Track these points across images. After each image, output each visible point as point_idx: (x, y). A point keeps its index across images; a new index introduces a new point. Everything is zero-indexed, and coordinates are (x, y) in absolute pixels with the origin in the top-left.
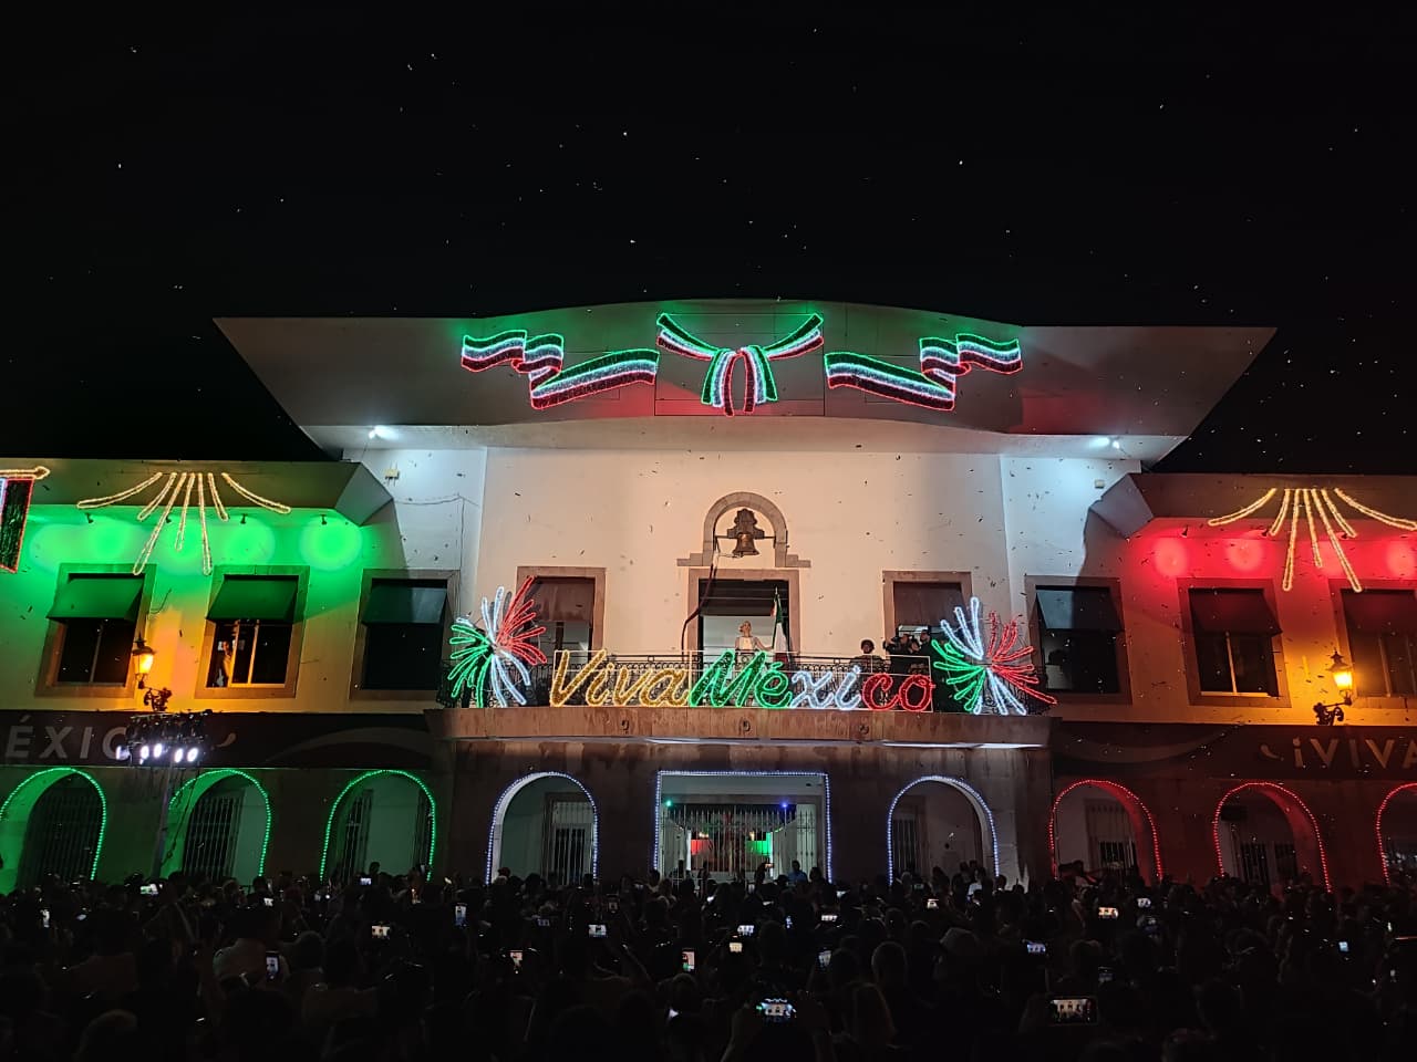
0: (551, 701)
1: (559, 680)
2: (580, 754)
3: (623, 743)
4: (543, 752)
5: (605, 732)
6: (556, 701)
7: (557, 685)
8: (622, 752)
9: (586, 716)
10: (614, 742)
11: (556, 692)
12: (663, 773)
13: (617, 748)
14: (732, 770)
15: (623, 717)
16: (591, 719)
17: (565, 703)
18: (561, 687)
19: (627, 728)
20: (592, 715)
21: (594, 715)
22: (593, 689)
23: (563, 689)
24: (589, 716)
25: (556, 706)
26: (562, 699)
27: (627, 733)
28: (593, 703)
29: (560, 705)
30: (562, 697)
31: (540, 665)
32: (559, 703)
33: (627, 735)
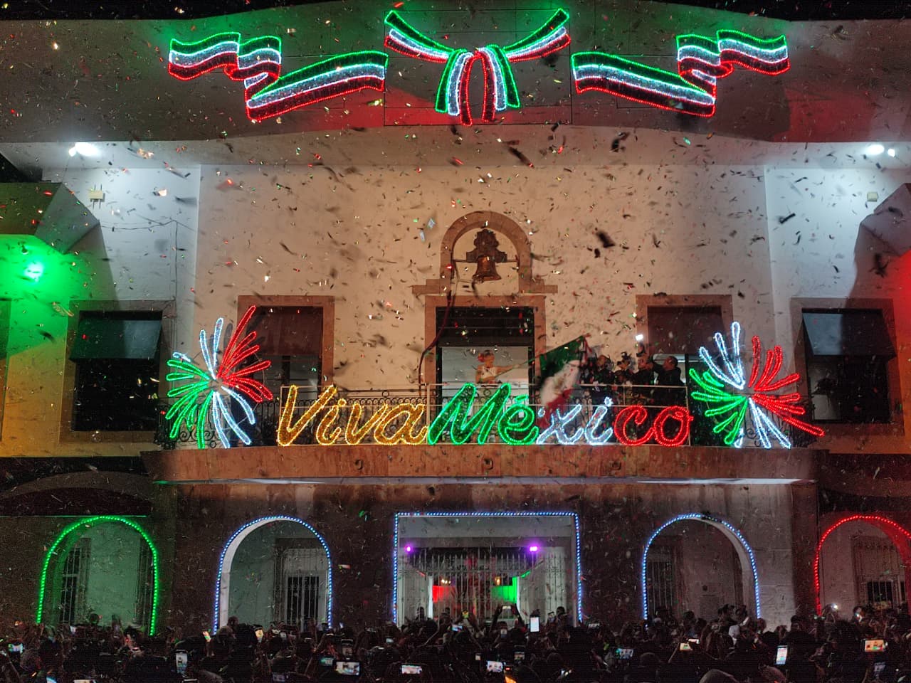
0: (278, 440)
1: (287, 417)
2: (312, 497)
3: (357, 483)
4: (271, 496)
5: (337, 473)
6: (285, 439)
7: (285, 424)
9: (316, 456)
10: (347, 483)
11: (284, 432)
12: (400, 515)
13: (350, 490)
14: (474, 511)
15: (357, 457)
16: (322, 458)
17: (294, 442)
18: (289, 425)
19: (361, 468)
20: (322, 455)
21: (325, 455)
22: (324, 426)
23: (291, 427)
24: (319, 456)
25: (284, 445)
26: (290, 439)
27: (361, 472)
28: (324, 442)
29: (288, 445)
30: (290, 435)
31: (266, 402)
32: (287, 442)
33: (362, 476)
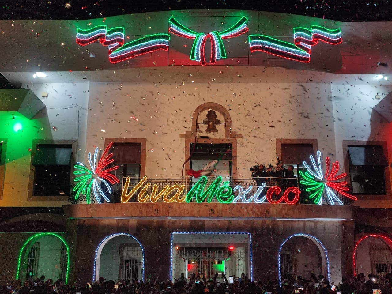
0: (121, 200)
1: (125, 190)
2: (136, 225)
3: (156, 219)
4: (118, 224)
5: (147, 214)
6: (124, 200)
7: (124, 193)
8: (155, 224)
9: (138, 207)
10: (151, 219)
11: (124, 197)
12: (174, 233)
13: (152, 222)
14: (206, 231)
15: (155, 207)
16: (140, 209)
17: (128, 201)
18: (126, 194)
19: (157, 213)
20: (140, 207)
21: (141, 207)
22: (141, 194)
23: (127, 195)
24: (139, 207)
25: (124, 203)
26: (127, 199)
27: (157, 215)
28: (141, 201)
29: (126, 202)
30: (127, 198)
31: (116, 184)
32: (125, 201)
33: (157, 216)
